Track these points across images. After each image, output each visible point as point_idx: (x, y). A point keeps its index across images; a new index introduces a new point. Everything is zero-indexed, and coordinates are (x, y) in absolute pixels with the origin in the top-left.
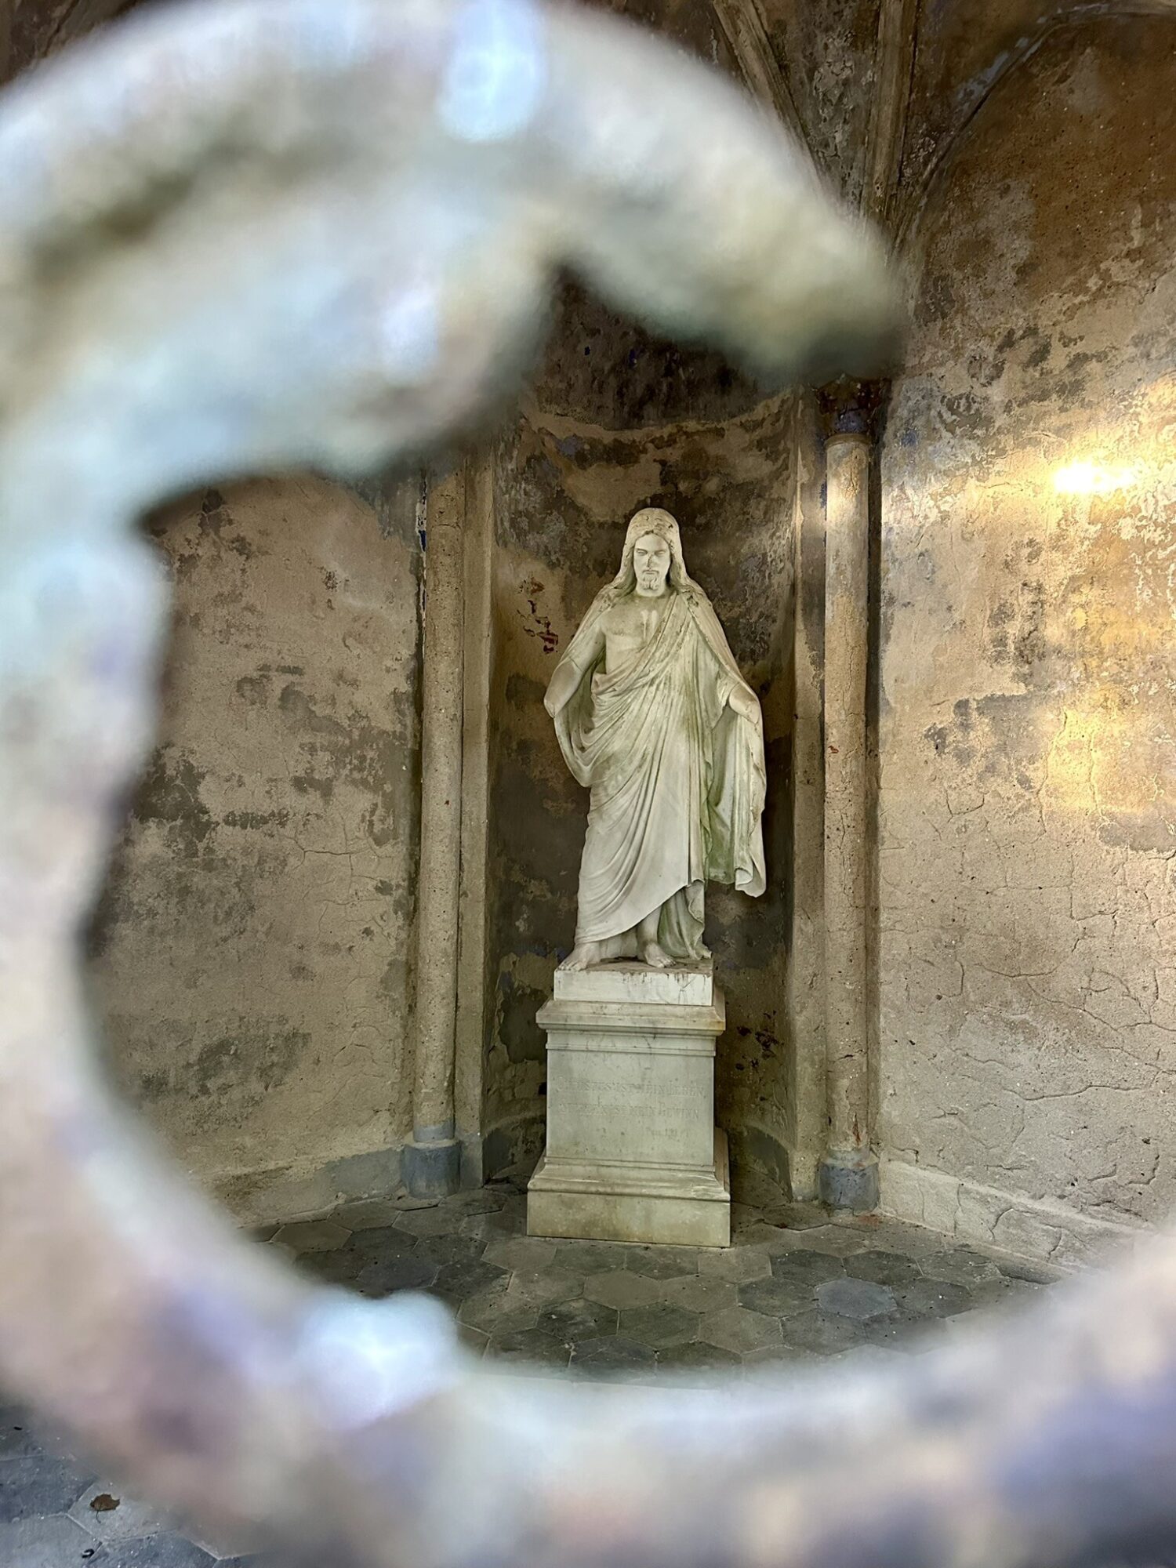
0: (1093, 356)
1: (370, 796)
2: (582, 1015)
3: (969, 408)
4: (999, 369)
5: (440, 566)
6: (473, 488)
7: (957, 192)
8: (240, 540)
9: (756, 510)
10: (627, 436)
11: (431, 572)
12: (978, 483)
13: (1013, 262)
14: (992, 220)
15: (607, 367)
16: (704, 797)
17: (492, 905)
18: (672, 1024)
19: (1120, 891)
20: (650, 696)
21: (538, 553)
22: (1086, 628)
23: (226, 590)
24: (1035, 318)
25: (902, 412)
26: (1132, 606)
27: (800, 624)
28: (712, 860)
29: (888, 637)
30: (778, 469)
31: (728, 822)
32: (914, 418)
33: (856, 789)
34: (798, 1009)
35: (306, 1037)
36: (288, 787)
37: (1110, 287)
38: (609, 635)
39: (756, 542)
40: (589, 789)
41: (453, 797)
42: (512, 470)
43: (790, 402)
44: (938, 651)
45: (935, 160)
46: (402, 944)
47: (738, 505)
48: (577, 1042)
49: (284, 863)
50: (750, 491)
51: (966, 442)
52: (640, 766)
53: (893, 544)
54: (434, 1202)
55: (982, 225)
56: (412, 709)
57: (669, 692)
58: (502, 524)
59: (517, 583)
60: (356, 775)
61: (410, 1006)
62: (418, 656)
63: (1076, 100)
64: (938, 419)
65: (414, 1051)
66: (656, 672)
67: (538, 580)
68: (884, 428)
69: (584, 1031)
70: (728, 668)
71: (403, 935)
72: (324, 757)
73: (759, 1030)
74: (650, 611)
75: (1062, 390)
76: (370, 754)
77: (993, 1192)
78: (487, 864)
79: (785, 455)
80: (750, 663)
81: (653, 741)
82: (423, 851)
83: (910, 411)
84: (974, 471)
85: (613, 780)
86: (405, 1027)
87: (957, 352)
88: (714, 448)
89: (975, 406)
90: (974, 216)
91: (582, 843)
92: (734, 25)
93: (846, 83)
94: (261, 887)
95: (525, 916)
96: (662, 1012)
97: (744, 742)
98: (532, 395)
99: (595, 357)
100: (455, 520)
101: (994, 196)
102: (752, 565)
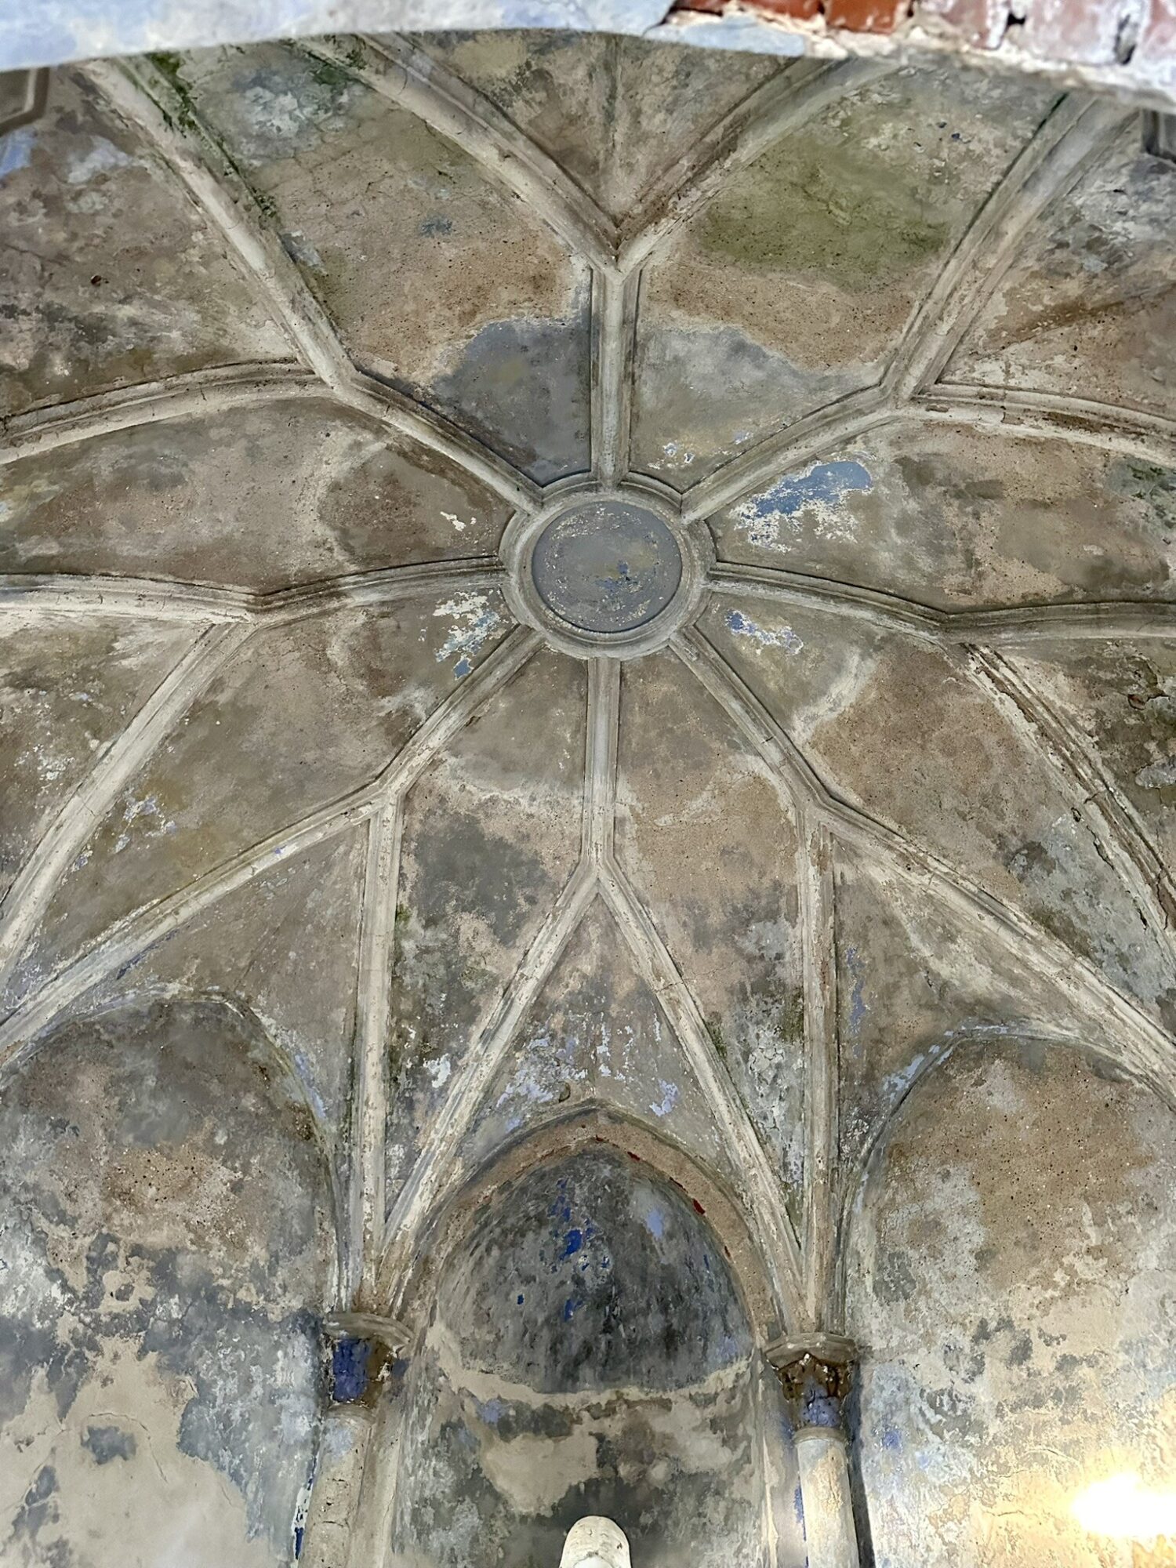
0: (1082, 1360)
3: (954, 1407)
4: (979, 1364)
6: (373, 1470)
7: (897, 1171)
8: (61, 1545)
9: (715, 1510)
10: (559, 1401)
12: (985, 1508)
13: (969, 1246)
14: (935, 1203)
15: (540, 1320)
21: (441, 1558)
24: (1006, 1309)
25: (878, 1404)
30: (737, 1461)
32: (892, 1413)
37: (1075, 1287)
39: (716, 1558)
42: (423, 1443)
43: (747, 1377)
45: (870, 1140)
47: (691, 1503)
50: (705, 1485)
51: (959, 1450)
55: (929, 1206)
58: (402, 1519)
63: (996, 1101)
64: (920, 1418)
68: (859, 1423)
75: (1057, 1396)
79: (744, 1444)
83: (885, 1404)
84: (975, 1490)
87: (928, 1338)
88: (659, 1424)
89: (961, 1406)
90: (918, 1197)
92: (675, 1013)
93: (778, 1066)
98: (455, 1347)
99: (528, 1307)
100: (344, 1515)
101: (936, 1181)
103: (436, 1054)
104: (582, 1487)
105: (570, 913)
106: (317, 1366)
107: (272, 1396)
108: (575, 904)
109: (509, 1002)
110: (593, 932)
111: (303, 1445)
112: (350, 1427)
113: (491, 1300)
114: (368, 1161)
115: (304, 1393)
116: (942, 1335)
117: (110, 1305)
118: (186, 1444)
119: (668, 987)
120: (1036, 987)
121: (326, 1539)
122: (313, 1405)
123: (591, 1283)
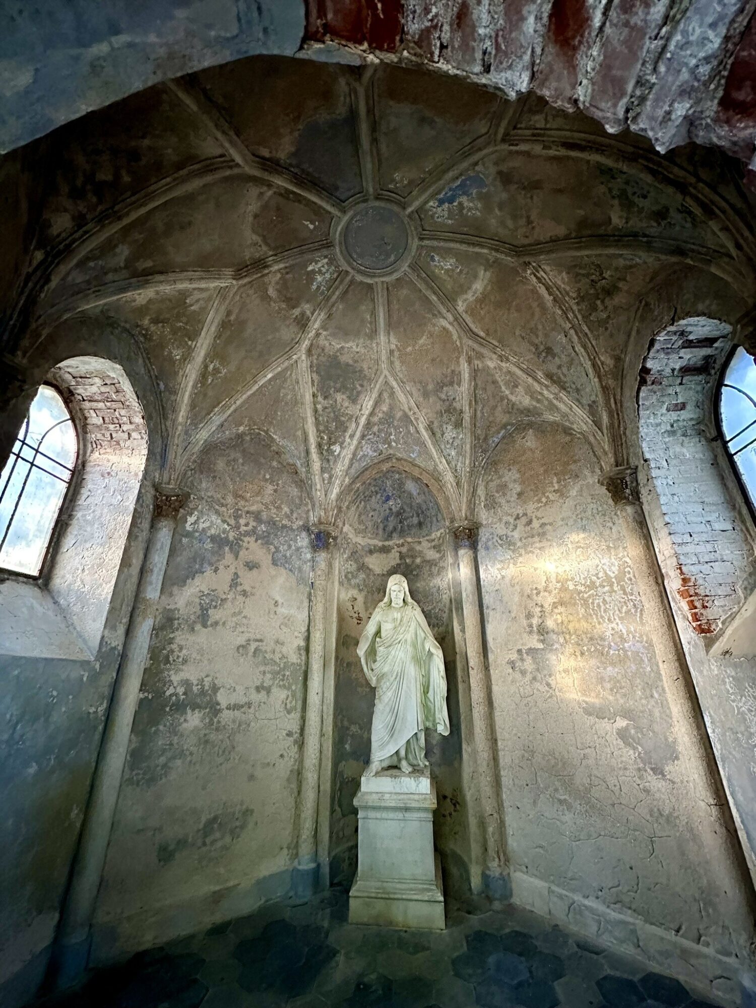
0: (548, 524)
1: (286, 692)
2: (372, 800)
3: (507, 539)
4: (516, 526)
5: (318, 596)
6: (331, 566)
7: (494, 470)
8: (244, 591)
9: (435, 570)
10: (387, 543)
11: (314, 598)
12: (514, 566)
13: (515, 492)
14: (506, 479)
15: (379, 521)
17: (335, 739)
18: (414, 805)
19: (596, 736)
21: (355, 586)
22: (562, 623)
23: (237, 611)
24: (526, 510)
25: (484, 539)
26: (578, 615)
27: (455, 615)
28: (427, 718)
29: (488, 622)
30: (441, 556)
32: (488, 542)
33: (483, 685)
34: (467, 789)
35: (252, 811)
36: (253, 691)
37: (549, 502)
39: (435, 582)
41: (320, 691)
42: (346, 558)
43: (444, 534)
44: (508, 628)
46: (296, 761)
48: (372, 814)
49: (249, 725)
50: (431, 563)
51: (507, 551)
53: (486, 586)
54: (306, 900)
55: (503, 480)
56: (305, 652)
58: (342, 577)
59: (347, 598)
60: (281, 683)
61: (298, 792)
62: (308, 630)
63: (529, 444)
64: (496, 542)
65: (300, 815)
67: (355, 596)
68: (478, 545)
69: (374, 808)
71: (297, 756)
72: (269, 676)
73: (451, 797)
75: (539, 535)
76: (287, 673)
77: (564, 892)
78: (333, 719)
79: (443, 552)
82: (307, 716)
83: (486, 539)
84: (512, 561)
85: (384, 685)
86: (296, 802)
87: (500, 520)
88: (418, 548)
89: (509, 538)
90: (500, 477)
91: (373, 713)
92: (418, 423)
93: (454, 438)
94: (239, 738)
95: (349, 742)
96: (409, 798)
98: (353, 531)
99: (375, 518)
100: (324, 578)
101: (506, 471)
102: (435, 590)
103: (334, 443)
104: (394, 566)
105: (376, 390)
106: (310, 540)
107: (298, 549)
108: (378, 386)
109: (358, 424)
110: (386, 395)
111: (310, 561)
112: (322, 556)
113: (363, 517)
114: (317, 479)
115: (307, 547)
116: (505, 519)
117: (243, 529)
118: (275, 563)
119: (414, 413)
120: (546, 403)
121: (321, 584)
122: (311, 550)
123: (394, 509)
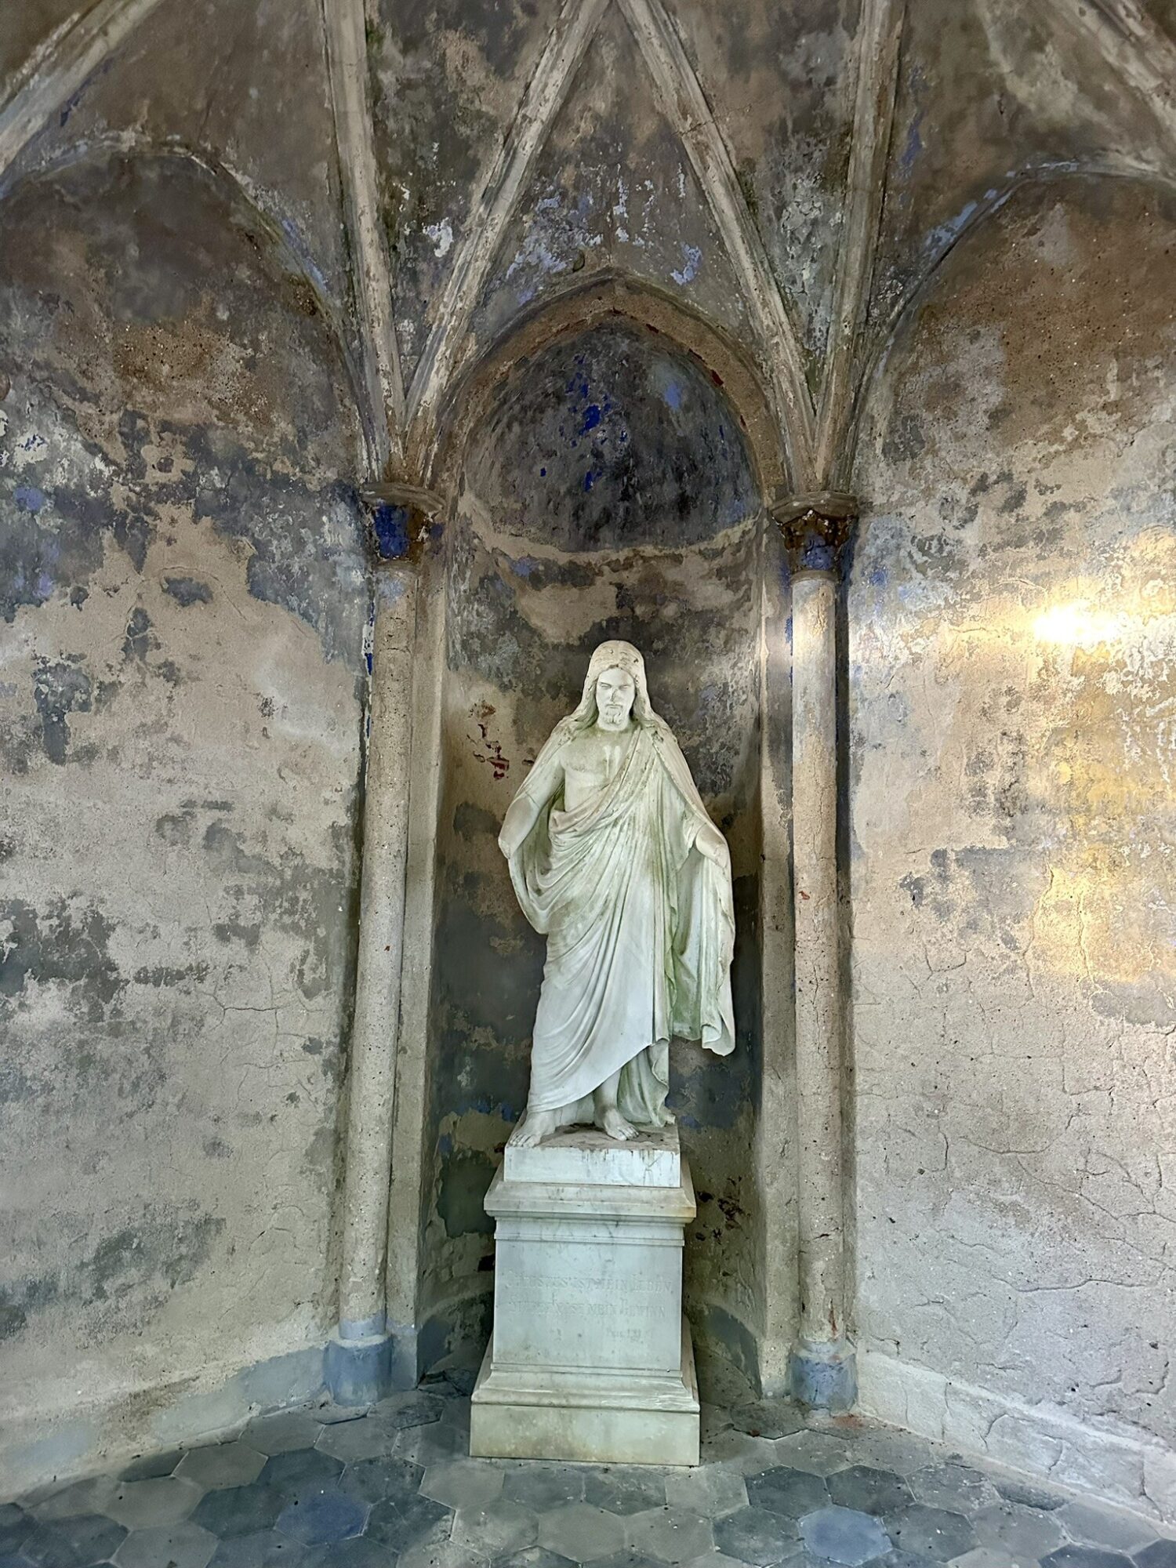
0: (1071, 505)
1: (301, 942)
2: (535, 1199)
3: (941, 550)
4: (972, 513)
5: (387, 691)
6: (425, 612)
7: (925, 334)
8: (168, 665)
9: (717, 638)
10: (583, 558)
11: (377, 698)
12: (951, 627)
13: (984, 407)
14: (961, 365)
15: (563, 490)
16: (669, 945)
17: (433, 1061)
18: (636, 1211)
19: (1116, 1066)
20: (613, 837)
21: (490, 674)
22: (1071, 783)
23: (149, 720)
24: (1009, 464)
25: (871, 550)
26: (1120, 763)
27: (766, 760)
28: (677, 1014)
29: (858, 778)
30: (738, 600)
31: (694, 973)
32: (883, 557)
33: (828, 938)
34: (768, 1180)
35: (220, 1222)
36: (209, 937)
37: (1085, 439)
38: (569, 770)
39: (716, 670)
40: (545, 937)
41: (394, 943)
42: (465, 591)
43: (754, 532)
44: (913, 796)
45: (902, 302)
46: (330, 1110)
47: (696, 632)
48: (529, 1231)
49: (201, 1024)
50: (708, 620)
51: (938, 584)
52: (602, 914)
53: (862, 684)
54: (362, 1410)
55: (952, 368)
56: (351, 843)
57: (633, 834)
58: (454, 647)
59: (468, 707)
60: (287, 920)
61: (338, 1181)
62: (360, 786)
63: (1047, 253)
64: (908, 560)
65: (342, 1233)
66: (620, 812)
67: (489, 703)
68: (851, 566)
69: (538, 1218)
70: (694, 807)
71: (333, 1099)
72: (251, 900)
73: (722, 1196)
74: (613, 746)
75: (1040, 537)
76: (303, 895)
77: (984, 1394)
78: (428, 1015)
79: (746, 586)
80: (711, 794)
81: (616, 887)
82: (358, 1003)
83: (878, 550)
84: (947, 614)
85: (573, 928)
86: (331, 1204)
87: (928, 493)
88: (672, 574)
89: (947, 549)
90: (943, 359)
92: (703, 161)
93: (815, 222)
94: (175, 1053)
95: (468, 1068)
96: (625, 1196)
97: (711, 886)
98: (486, 515)
99: (551, 479)
100: (405, 644)
101: (964, 343)
102: (712, 694)
103: (435, 218)
104: (604, 624)
105: (579, 28)
106: (362, 529)
107: (325, 554)
108: (584, 15)
109: (511, 153)
110: (608, 55)
111: (361, 593)
112: (398, 581)
113: (516, 473)
114: (379, 336)
115: (352, 551)
116: (942, 488)
117: (153, 477)
118: (256, 589)
119: (696, 127)
121: (394, 660)
122: (363, 561)
123: (610, 456)
